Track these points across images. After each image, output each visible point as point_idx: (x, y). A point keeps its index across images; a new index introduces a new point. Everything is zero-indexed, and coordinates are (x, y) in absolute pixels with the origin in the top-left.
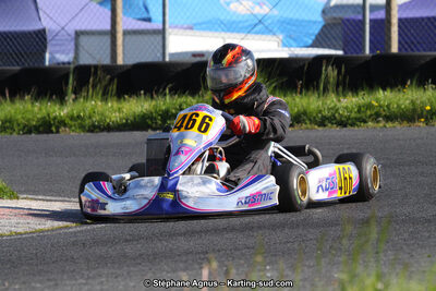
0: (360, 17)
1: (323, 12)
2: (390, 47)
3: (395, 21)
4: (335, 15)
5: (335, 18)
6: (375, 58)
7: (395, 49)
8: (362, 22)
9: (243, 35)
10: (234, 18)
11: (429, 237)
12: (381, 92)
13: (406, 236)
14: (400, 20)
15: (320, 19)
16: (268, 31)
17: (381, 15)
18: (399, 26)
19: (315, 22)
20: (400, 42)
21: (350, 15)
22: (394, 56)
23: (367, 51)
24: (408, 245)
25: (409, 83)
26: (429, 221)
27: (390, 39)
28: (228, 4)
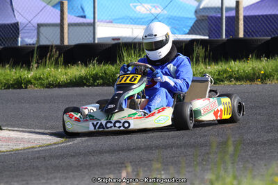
0: (220, 15)
1: (196, 12)
2: (238, 34)
3: (241, 18)
4: (203, 14)
5: (203, 16)
6: (229, 41)
7: (241, 35)
8: (221, 18)
9: (144, 27)
10: (139, 16)
11: (265, 153)
12: (233, 62)
13: (250, 152)
14: (245, 17)
15: (194, 17)
17: (233, 13)
18: (244, 21)
19: (190, 19)
20: (244, 31)
21: (213, 14)
22: (241, 39)
23: (224, 37)
24: (252, 158)
25: (250, 56)
26: (265, 143)
27: (238, 28)
28: (135, 7)
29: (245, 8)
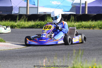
0: (80, 6)
1: (72, 4)
2: (86, 12)
3: (87, 7)
5: (74, 6)
6: (82, 15)
7: (87, 13)
8: (80, 7)
9: (55, 9)
10: (53, 5)
11: (92, 54)
12: (83, 22)
13: (88, 53)
14: (88, 7)
16: (60, 8)
17: (84, 5)
18: (88, 8)
19: (70, 6)
21: (77, 5)
22: (86, 14)
23: (81, 13)
24: (88, 55)
26: (93, 50)
27: (86, 11)
28: (52, 2)
29: (88, 4)
